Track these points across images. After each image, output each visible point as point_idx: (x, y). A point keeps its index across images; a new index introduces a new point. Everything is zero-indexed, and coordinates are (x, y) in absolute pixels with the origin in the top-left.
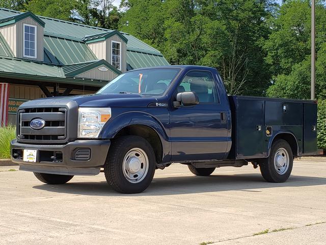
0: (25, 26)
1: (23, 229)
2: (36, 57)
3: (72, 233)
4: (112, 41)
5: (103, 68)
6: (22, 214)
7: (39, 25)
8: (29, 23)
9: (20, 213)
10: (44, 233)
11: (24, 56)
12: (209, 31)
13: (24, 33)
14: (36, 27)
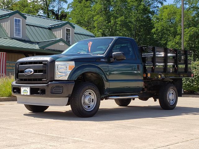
0: (15, 19)
1: (31, 141)
2: (21, 37)
3: (62, 143)
4: (66, 28)
5: (61, 44)
6: (27, 131)
7: (23, 18)
8: (17, 17)
9: (26, 130)
10: (45, 143)
11: (14, 36)
12: (119, 23)
13: (14, 23)
14: (21, 19)
